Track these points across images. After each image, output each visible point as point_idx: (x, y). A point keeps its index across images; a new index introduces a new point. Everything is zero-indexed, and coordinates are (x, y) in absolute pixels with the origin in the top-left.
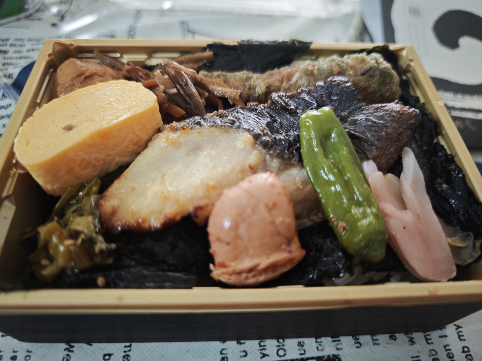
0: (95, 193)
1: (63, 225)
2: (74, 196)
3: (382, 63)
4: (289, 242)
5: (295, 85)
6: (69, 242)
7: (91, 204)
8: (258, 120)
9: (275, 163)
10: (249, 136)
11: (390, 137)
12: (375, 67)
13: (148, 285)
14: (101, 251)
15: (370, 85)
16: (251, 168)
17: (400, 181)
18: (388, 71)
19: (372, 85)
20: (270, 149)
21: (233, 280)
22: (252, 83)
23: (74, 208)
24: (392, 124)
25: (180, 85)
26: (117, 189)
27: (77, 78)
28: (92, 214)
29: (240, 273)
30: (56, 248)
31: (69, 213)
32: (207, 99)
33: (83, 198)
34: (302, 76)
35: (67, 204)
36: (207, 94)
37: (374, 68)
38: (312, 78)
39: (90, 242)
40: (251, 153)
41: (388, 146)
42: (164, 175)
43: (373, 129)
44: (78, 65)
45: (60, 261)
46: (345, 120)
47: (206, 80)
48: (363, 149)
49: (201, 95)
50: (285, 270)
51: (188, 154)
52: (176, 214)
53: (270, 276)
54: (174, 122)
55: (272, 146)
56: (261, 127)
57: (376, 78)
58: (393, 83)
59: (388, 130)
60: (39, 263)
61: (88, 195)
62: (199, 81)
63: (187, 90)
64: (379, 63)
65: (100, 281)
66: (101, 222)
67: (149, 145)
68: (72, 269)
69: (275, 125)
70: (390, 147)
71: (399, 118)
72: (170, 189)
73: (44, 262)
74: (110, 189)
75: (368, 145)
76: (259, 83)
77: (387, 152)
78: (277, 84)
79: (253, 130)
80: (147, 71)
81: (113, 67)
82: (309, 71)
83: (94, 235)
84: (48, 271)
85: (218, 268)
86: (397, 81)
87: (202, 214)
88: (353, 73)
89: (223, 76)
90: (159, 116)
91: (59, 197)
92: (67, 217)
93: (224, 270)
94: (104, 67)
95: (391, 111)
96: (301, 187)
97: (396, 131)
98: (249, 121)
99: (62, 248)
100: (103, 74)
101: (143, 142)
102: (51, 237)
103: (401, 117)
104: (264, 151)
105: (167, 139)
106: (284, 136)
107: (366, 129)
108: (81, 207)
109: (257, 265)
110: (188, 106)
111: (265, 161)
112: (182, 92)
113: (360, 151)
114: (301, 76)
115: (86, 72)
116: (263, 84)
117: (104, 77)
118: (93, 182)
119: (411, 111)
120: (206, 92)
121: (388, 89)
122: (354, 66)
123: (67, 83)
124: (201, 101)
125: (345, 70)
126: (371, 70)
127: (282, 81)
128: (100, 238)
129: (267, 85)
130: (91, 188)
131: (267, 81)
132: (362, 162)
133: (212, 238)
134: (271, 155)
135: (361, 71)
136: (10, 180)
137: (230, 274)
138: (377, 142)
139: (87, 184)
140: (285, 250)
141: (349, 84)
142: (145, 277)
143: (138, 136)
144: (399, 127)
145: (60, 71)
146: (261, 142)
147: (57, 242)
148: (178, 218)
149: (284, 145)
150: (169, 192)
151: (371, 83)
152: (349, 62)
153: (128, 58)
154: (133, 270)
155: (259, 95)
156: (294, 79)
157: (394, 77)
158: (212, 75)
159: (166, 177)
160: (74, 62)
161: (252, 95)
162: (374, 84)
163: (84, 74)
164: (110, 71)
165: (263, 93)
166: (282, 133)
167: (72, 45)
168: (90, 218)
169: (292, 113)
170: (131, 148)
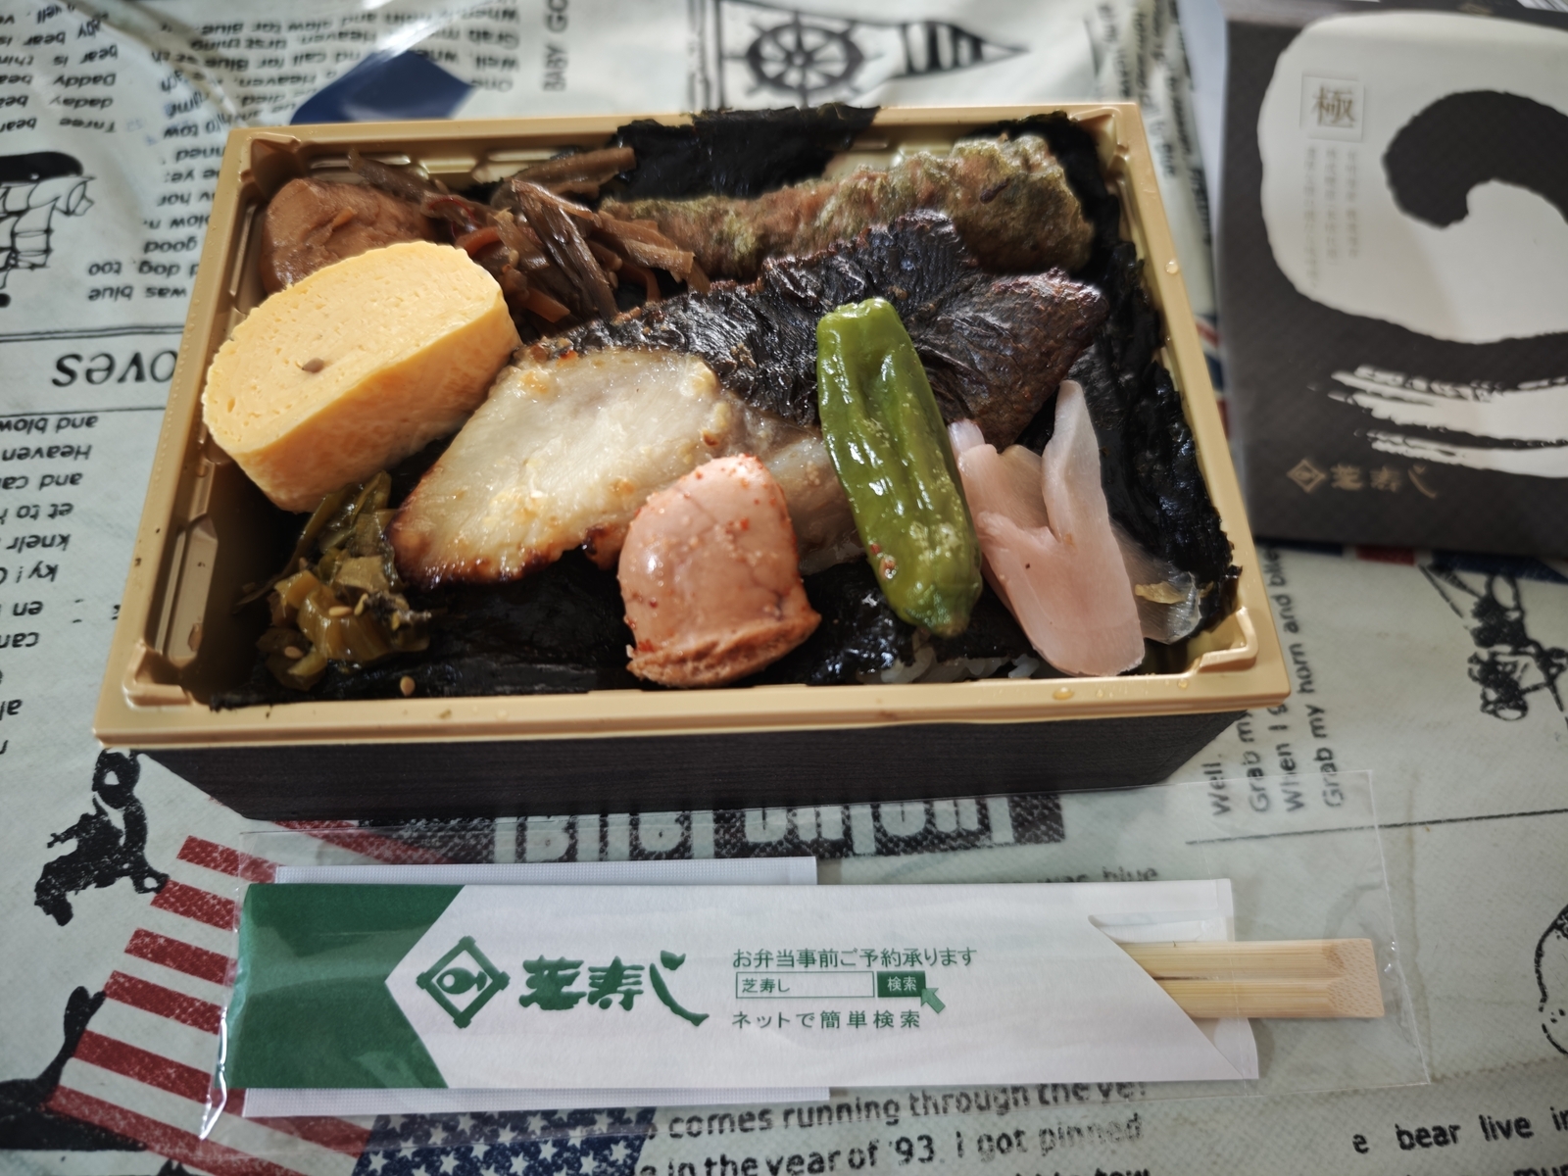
0: (382, 507)
1: (321, 575)
2: (337, 512)
3: (1039, 165)
4: (780, 597)
5: (825, 229)
6: (338, 611)
7: (376, 532)
8: (727, 327)
9: (763, 429)
10: (706, 369)
11: (1024, 360)
12: (1018, 177)
13: (499, 689)
14: (403, 626)
15: (1005, 225)
16: (710, 441)
17: (1041, 462)
18: (1050, 188)
19: (1011, 225)
20: (751, 399)
21: (668, 674)
22: (725, 228)
23: (341, 537)
24: (1032, 330)
25: (557, 244)
26: (427, 498)
27: (315, 232)
28: (380, 552)
29: (682, 660)
30: (315, 622)
31: (329, 547)
32: (620, 273)
33: (357, 517)
34: (844, 205)
35: (324, 531)
36: (619, 261)
37: (1015, 182)
38: (866, 212)
39: (380, 610)
40: (710, 408)
41: (1015, 383)
42: (525, 462)
43: (988, 343)
44: (314, 196)
45: (325, 648)
46: (927, 322)
47: (616, 226)
48: (959, 392)
49: (603, 263)
50: (772, 654)
51: (575, 413)
52: (551, 547)
53: (742, 665)
54: (545, 338)
55: (754, 392)
56: (734, 347)
57: (1019, 208)
58: (1064, 216)
59: (1020, 345)
60: (281, 655)
61: (366, 510)
62: (600, 229)
63: (571, 256)
64: (1033, 164)
65: (405, 683)
66: (398, 568)
67: (491, 393)
68: (350, 663)
69: (769, 337)
70: (1022, 386)
71: (1050, 315)
72: (536, 494)
73: (291, 652)
74: (413, 498)
75: (971, 382)
76: (740, 228)
77: (1013, 398)
78: (784, 228)
79: (716, 354)
80: (478, 204)
81: (395, 193)
82: (859, 192)
83: (387, 595)
84: (302, 669)
85: (640, 652)
86: (1074, 210)
87: (604, 546)
88: (964, 195)
89: (659, 210)
90: (509, 325)
91: (304, 516)
92: (326, 559)
93: (649, 656)
94: (375, 197)
95: (1034, 298)
96: (817, 482)
97: (1038, 347)
98: (708, 332)
99: (326, 623)
100: (374, 217)
101: (476, 387)
102: (302, 600)
103: (1055, 313)
104: (739, 403)
105: (529, 382)
106: (785, 367)
107: (972, 343)
108: (354, 536)
109: (714, 645)
110: (577, 296)
111: (741, 425)
112: (560, 261)
113: (950, 396)
114: (840, 207)
115: (335, 216)
116: (751, 230)
117: (378, 225)
118: (376, 482)
119: (1081, 296)
120: (616, 256)
121: (1050, 232)
122: (971, 176)
123: (294, 246)
124: (604, 280)
125: (945, 189)
126: (1009, 187)
127: (796, 221)
128: (400, 601)
129: (760, 232)
130: (371, 495)
131: (760, 220)
132: (947, 424)
133: (626, 594)
134: (755, 411)
135: (985, 187)
136: (200, 482)
137: (663, 665)
138: (992, 375)
139: (364, 486)
140: (771, 615)
141: (950, 228)
142: (493, 674)
143: (466, 375)
144: (1047, 337)
145: (273, 214)
146: (732, 383)
147: (314, 610)
148: (557, 554)
149: (782, 387)
150: (533, 500)
151: (1006, 218)
152: (959, 166)
153: (430, 168)
154: (468, 661)
155: (742, 258)
156: (824, 215)
157: (1066, 201)
158: (631, 209)
159: (529, 466)
160: (303, 190)
161: (726, 256)
162: (1015, 220)
163: (330, 221)
164: (391, 207)
165: (750, 253)
166: (782, 358)
167: (294, 142)
168: (376, 561)
169: (810, 308)
170: (453, 401)
